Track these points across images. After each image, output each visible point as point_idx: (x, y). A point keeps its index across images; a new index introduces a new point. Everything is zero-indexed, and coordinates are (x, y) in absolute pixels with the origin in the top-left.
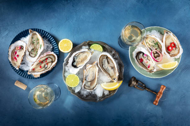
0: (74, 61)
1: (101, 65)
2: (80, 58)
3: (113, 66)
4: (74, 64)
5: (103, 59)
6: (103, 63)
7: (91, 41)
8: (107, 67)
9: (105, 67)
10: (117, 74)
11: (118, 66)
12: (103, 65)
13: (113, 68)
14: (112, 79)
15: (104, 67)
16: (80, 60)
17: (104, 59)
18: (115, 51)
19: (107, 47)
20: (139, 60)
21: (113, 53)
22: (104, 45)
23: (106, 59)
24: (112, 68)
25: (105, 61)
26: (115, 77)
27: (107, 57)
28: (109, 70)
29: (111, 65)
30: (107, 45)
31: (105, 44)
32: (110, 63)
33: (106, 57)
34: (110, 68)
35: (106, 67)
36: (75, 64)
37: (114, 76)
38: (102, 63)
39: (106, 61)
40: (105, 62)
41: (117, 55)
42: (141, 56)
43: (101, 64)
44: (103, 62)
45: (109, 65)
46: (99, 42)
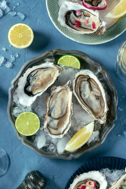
0: (28, 84)
1: (79, 92)
2: (38, 79)
3: (99, 95)
4: (27, 89)
5: (82, 81)
6: (82, 89)
7: (60, 50)
8: (89, 97)
9: (85, 96)
10: (106, 109)
11: (107, 95)
12: (80, 92)
13: (99, 98)
14: (97, 118)
15: (83, 96)
16: (39, 83)
17: (83, 83)
18: (103, 69)
19: (88, 60)
20: (74, 24)
21: (99, 71)
22: (84, 58)
23: (86, 82)
24: (96, 99)
25: (84, 86)
26: (101, 114)
27: (89, 79)
28: (91, 101)
29: (95, 93)
30: (89, 56)
31: (85, 55)
32: (95, 89)
33: (86, 79)
34: (93, 99)
35: (87, 97)
36: (30, 89)
37: (100, 112)
38: (80, 88)
39: (87, 86)
40: (84, 88)
41: (106, 75)
42: (73, 18)
43: (78, 89)
44: (82, 86)
45: (92, 92)
46: (73, 51)
